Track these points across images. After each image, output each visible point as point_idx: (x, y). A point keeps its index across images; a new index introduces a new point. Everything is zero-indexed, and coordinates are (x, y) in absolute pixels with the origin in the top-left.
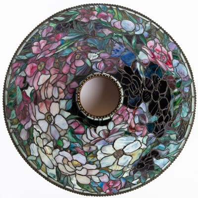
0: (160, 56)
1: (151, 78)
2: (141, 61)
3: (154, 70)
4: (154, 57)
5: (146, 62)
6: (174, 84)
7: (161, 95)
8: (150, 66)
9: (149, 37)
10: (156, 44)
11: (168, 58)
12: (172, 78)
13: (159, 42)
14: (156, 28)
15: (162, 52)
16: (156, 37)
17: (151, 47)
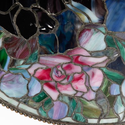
0: (68, 72)
1: (57, 17)
2: (92, 30)
3: (62, 36)
4: (76, 61)
5: (84, 39)
6: (10, 50)
7: (17, 7)
8: (73, 36)
9: (107, 89)
10: (89, 88)
11: (52, 83)
12: (21, 57)
13: (85, 96)
14: (105, 118)
15: (70, 84)
16: (96, 100)
17: (93, 74)
